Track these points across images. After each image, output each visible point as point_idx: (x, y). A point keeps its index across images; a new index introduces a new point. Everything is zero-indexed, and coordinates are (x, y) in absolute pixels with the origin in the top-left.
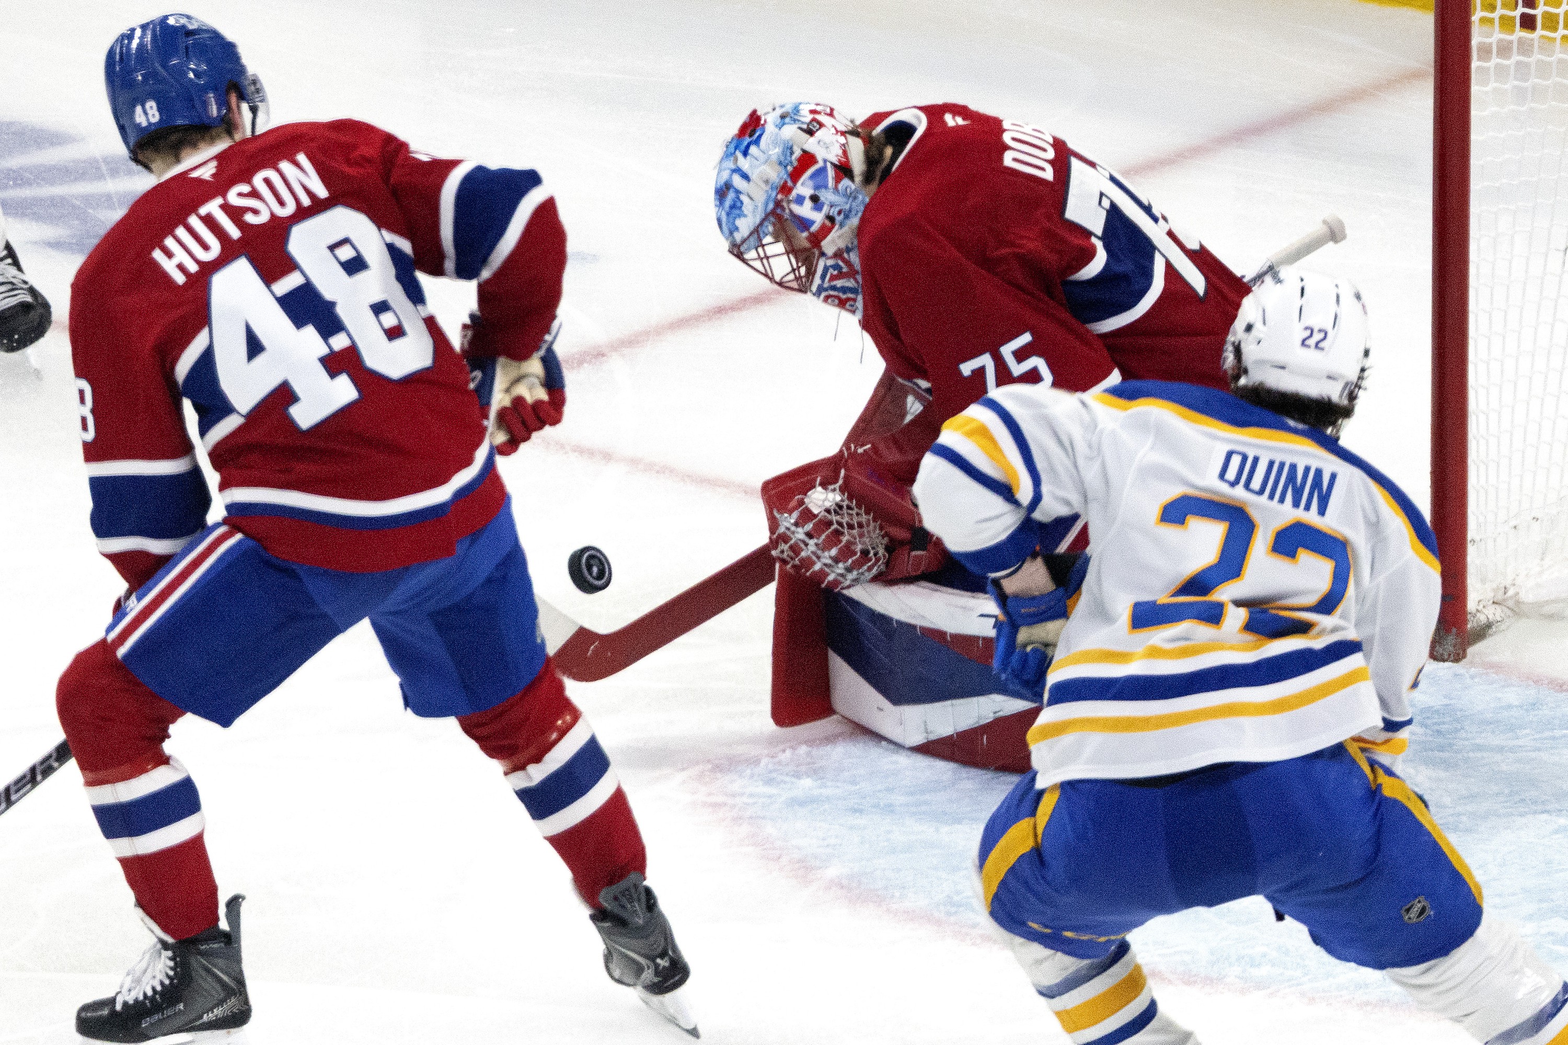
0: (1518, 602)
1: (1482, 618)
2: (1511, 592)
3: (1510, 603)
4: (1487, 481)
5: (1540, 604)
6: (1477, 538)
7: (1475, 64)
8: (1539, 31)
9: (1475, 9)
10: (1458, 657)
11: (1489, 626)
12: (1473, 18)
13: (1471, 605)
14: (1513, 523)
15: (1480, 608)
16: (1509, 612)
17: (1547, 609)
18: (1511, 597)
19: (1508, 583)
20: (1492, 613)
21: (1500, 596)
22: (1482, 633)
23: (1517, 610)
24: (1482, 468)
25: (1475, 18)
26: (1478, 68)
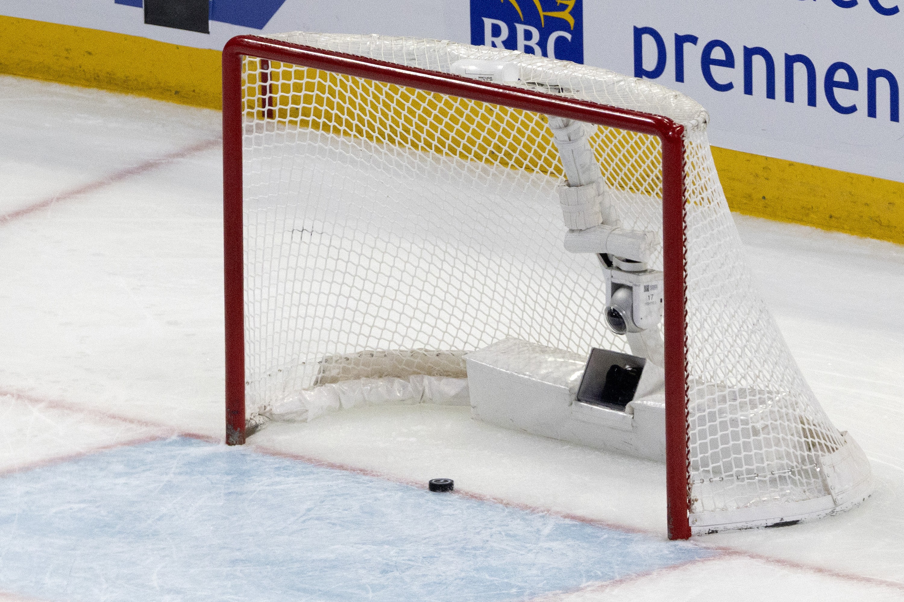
0: (271, 414)
1: (253, 422)
2: (268, 409)
3: (268, 415)
4: (254, 352)
5: (282, 415)
6: (250, 381)
7: (244, 136)
8: (277, 119)
9: (244, 108)
10: (242, 442)
11: (257, 426)
12: (243, 113)
13: (247, 416)
14: (268, 373)
15: (252, 417)
16: (266, 419)
17: (286, 417)
18: (268, 412)
19: (266, 404)
20: (258, 420)
21: (262, 411)
22: (254, 430)
23: (271, 418)
24: (252, 345)
25: (244, 113)
26: (247, 138)
